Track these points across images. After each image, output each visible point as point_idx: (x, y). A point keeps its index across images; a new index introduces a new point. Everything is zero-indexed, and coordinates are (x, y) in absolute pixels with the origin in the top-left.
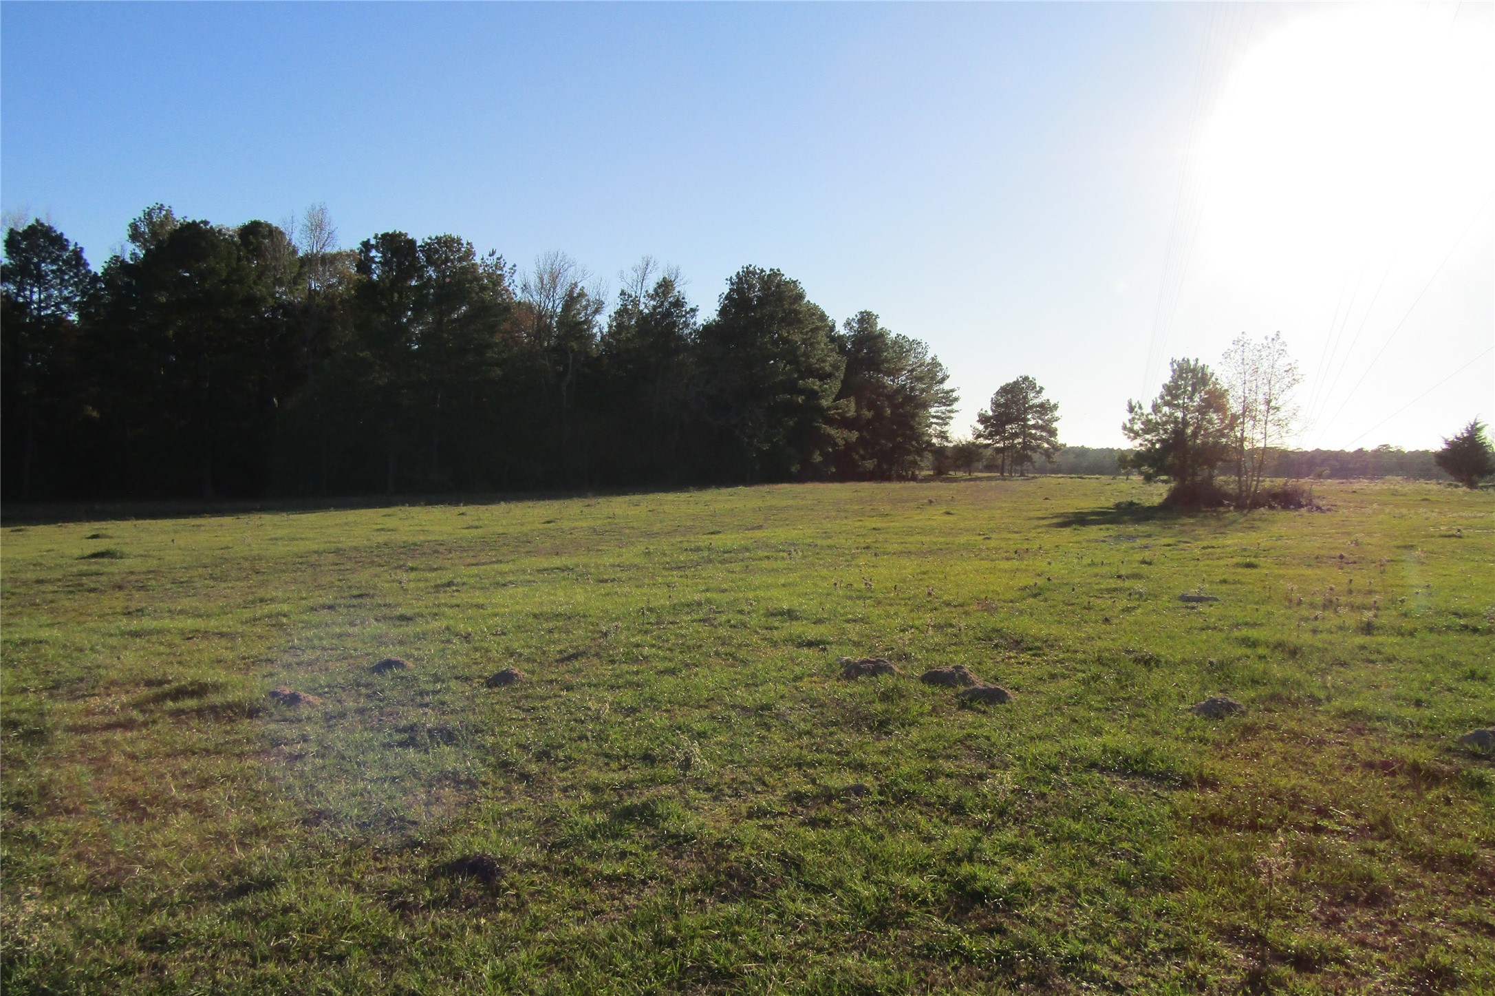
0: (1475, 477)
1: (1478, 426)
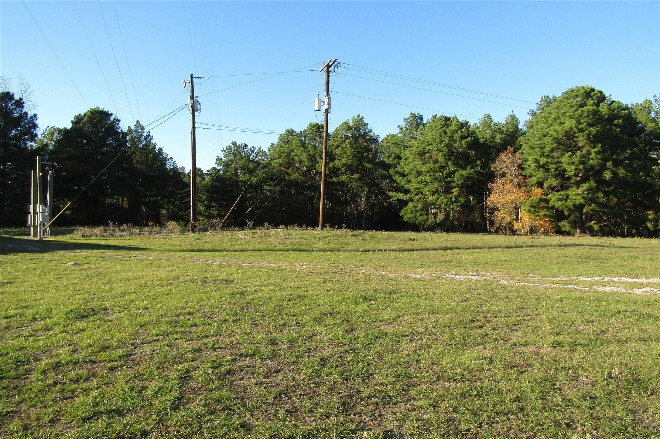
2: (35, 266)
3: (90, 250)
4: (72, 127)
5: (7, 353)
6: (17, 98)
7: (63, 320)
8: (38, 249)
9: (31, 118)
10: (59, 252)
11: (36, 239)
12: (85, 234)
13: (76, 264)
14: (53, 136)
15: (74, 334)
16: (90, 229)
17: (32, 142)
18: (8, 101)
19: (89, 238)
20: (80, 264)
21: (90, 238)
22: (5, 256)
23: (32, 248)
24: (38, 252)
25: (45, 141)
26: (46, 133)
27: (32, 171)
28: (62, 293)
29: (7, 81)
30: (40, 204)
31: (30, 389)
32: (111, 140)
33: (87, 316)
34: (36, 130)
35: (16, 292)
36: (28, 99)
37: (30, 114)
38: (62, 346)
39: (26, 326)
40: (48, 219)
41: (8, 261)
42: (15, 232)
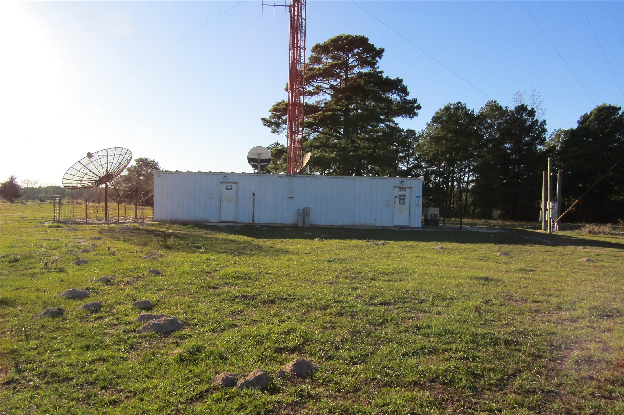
0: (13, 199)
1: (14, 177)
2: (550, 258)
3: (601, 247)
4: (579, 127)
5: (541, 335)
6: (529, 108)
7: (587, 314)
8: (550, 242)
9: (541, 124)
10: (570, 247)
11: (546, 232)
12: (591, 231)
13: (588, 260)
14: (559, 138)
15: (601, 332)
16: (597, 226)
17: (541, 145)
18: (522, 113)
19: (597, 235)
20: (593, 261)
21: (599, 235)
22: (523, 246)
23: (545, 241)
24: (551, 245)
25: (553, 143)
26: (553, 136)
27: (544, 172)
28: (581, 288)
29: (521, 95)
30: (551, 201)
31: (567, 375)
32: (619, 135)
33: (612, 316)
34: (545, 134)
35: (539, 279)
36: (538, 108)
37: (540, 121)
38: (591, 341)
39: (553, 313)
40: (556, 215)
41: (527, 251)
42: (527, 225)
